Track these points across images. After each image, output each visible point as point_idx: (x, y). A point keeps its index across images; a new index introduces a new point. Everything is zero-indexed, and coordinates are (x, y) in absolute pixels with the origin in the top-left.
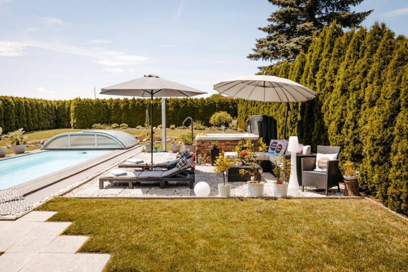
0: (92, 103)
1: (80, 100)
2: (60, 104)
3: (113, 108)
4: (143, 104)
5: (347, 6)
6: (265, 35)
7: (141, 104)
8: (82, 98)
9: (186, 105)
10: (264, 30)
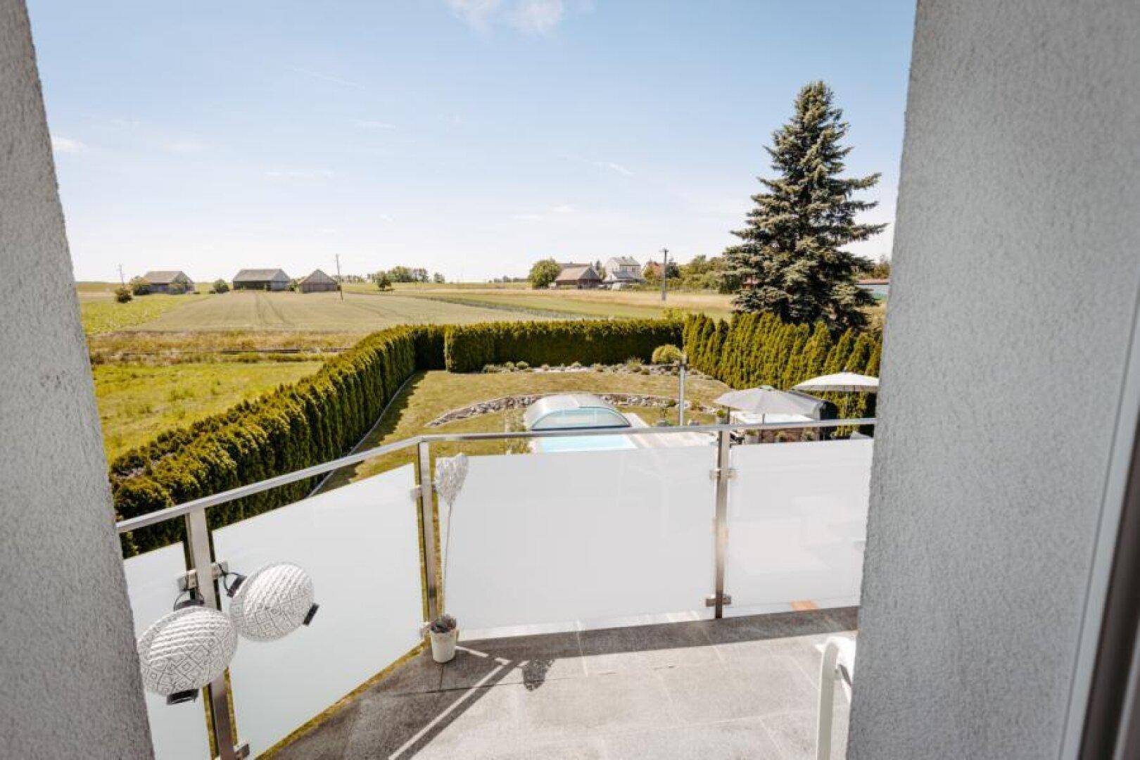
0: (476, 333)
1: (461, 330)
2: (419, 332)
3: (502, 337)
4: (547, 332)
5: (853, 209)
6: (740, 242)
7: (545, 332)
8: (462, 325)
9: (610, 333)
10: (739, 234)
